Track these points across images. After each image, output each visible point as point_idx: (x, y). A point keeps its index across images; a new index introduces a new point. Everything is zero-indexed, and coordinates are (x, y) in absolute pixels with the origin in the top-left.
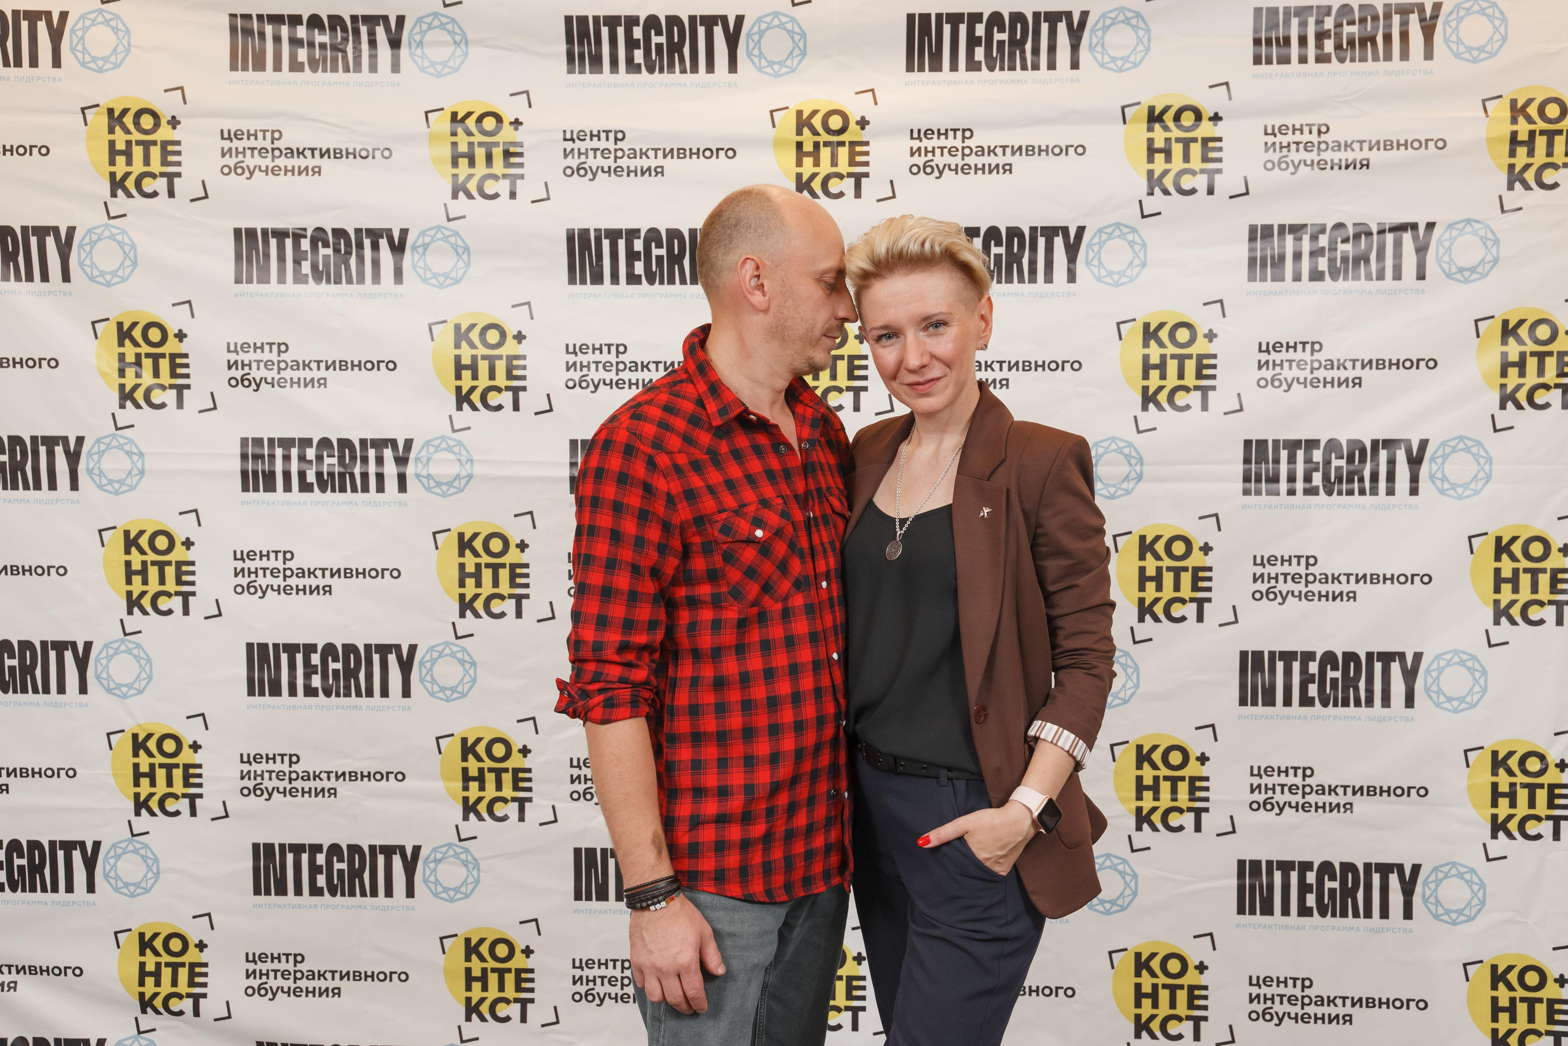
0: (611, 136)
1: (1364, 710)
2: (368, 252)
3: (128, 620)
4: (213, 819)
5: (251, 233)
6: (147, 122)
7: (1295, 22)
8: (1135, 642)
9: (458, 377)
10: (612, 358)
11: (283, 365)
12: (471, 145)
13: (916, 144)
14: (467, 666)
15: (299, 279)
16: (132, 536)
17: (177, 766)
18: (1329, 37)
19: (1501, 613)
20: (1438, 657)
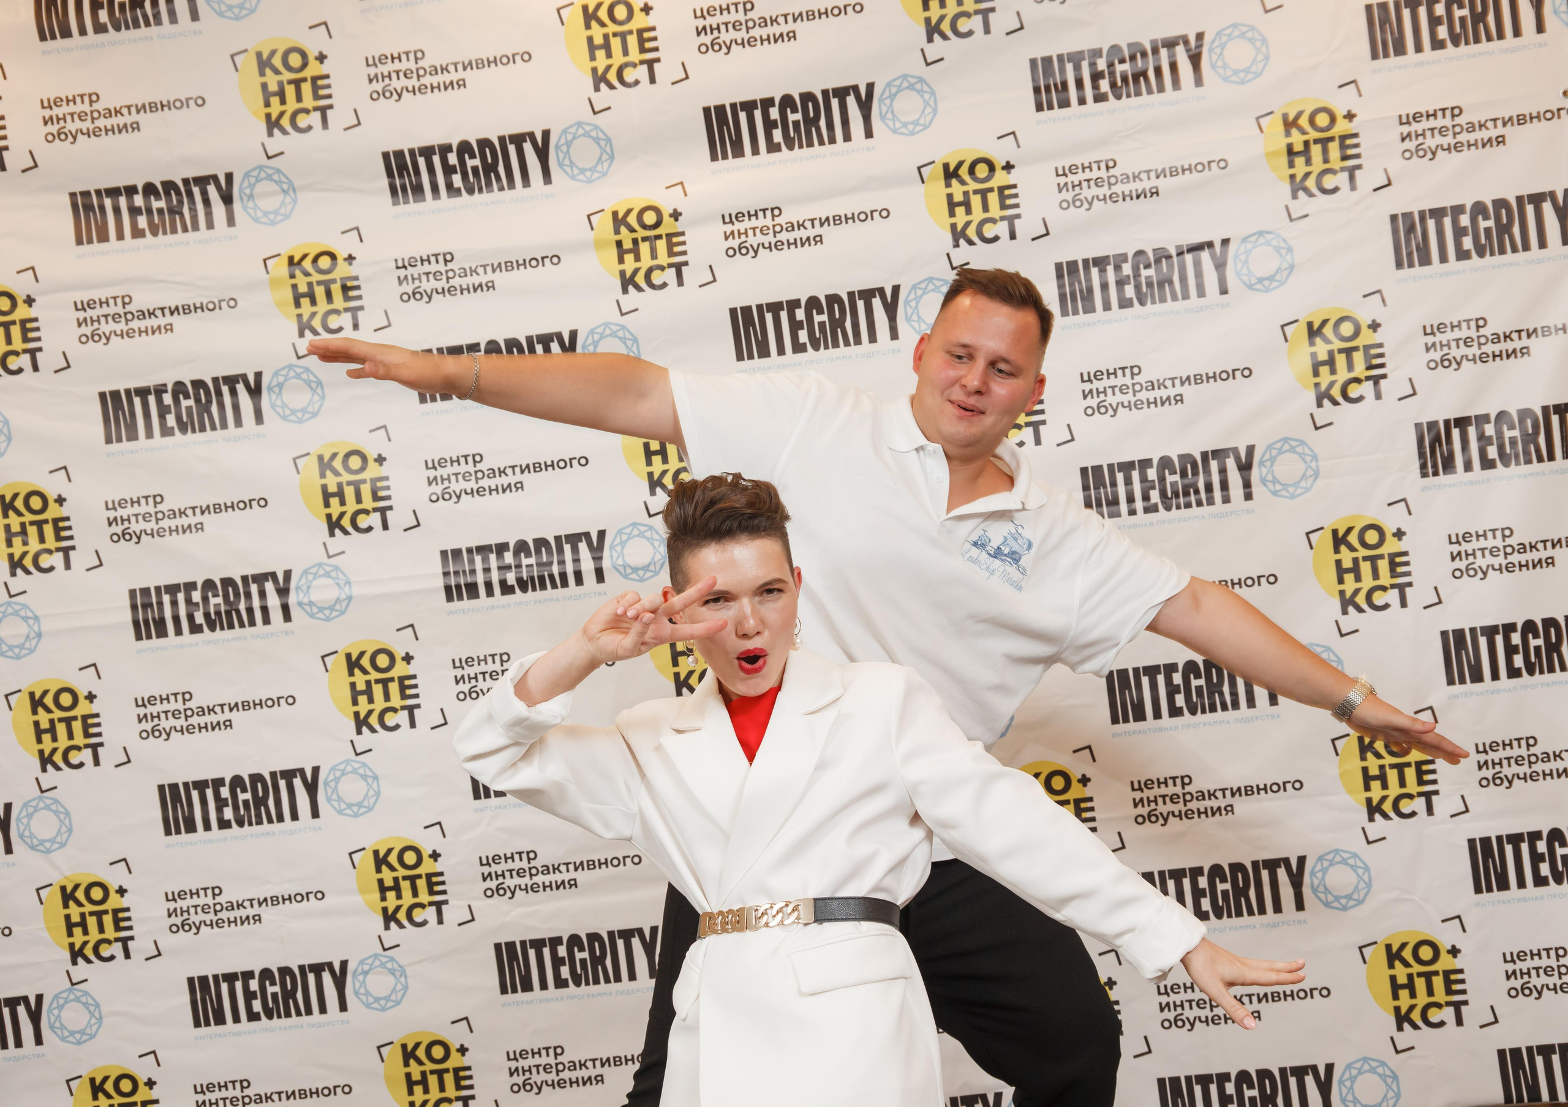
0: (441, 258)
3: (43, 777)
4: (147, 959)
5: (115, 395)
7: (1069, 67)
9: (327, 505)
10: (470, 468)
11: (160, 516)
12: (310, 285)
13: (729, 228)
14: (370, 780)
15: (166, 432)
16: (37, 696)
17: (106, 912)
18: (1103, 77)
19: (1347, 603)
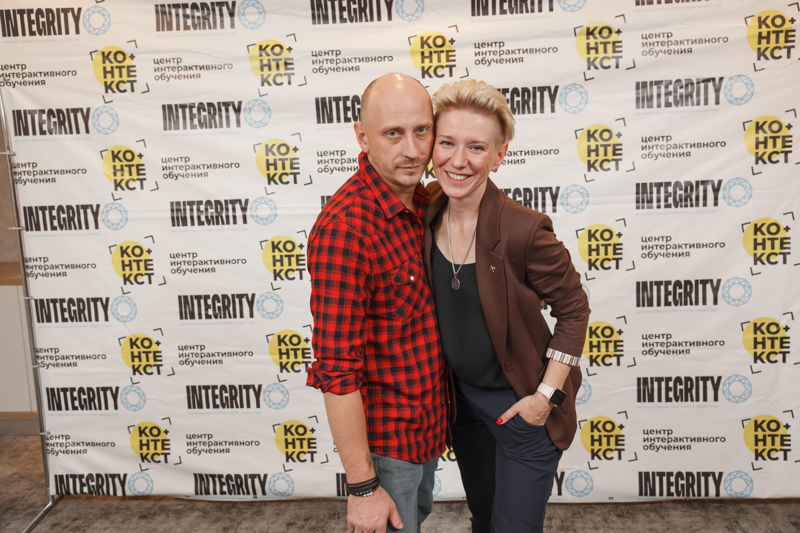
0: (334, 53)
1: (694, 307)
2: (224, 113)
3: (125, 287)
4: (168, 376)
5: (170, 107)
6: (120, 57)
8: (587, 280)
9: (268, 169)
10: (339, 157)
11: (187, 167)
12: (269, 60)
13: (477, 50)
14: (279, 302)
15: (193, 127)
16: (124, 249)
17: (150, 352)
19: (757, 259)
20: (728, 281)
